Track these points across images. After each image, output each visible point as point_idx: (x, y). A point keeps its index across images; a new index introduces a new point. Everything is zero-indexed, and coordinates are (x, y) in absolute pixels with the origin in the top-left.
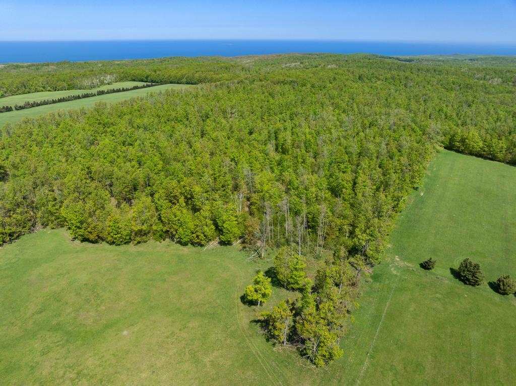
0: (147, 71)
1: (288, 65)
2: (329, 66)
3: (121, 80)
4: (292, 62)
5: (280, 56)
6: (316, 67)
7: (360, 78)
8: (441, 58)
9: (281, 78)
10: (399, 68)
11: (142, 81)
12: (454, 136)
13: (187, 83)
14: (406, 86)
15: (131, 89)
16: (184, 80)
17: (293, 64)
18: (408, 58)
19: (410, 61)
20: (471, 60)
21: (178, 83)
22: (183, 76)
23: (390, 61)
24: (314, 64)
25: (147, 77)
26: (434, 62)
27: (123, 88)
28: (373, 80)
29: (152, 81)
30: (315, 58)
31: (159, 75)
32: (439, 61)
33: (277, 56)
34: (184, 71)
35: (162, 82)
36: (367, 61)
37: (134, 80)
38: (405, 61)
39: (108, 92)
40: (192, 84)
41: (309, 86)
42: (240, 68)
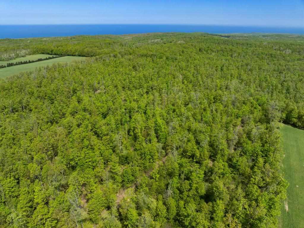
0: (52, 47)
1: (153, 41)
2: (179, 42)
3: (34, 53)
4: (156, 39)
5: (149, 34)
6: (171, 42)
7: (200, 50)
8: (245, 35)
9: (145, 52)
10: (225, 43)
11: (49, 54)
12: (291, 112)
13: (79, 56)
14: (231, 56)
15: (36, 61)
16: (77, 53)
17: (156, 40)
18: (226, 35)
19: (228, 37)
20: (263, 36)
21: (73, 56)
22: (76, 51)
23: (216, 37)
24: (170, 40)
25: (52, 51)
26: (243, 38)
27: (29, 61)
28: (209, 52)
29: (55, 54)
30: (171, 36)
31: (60, 49)
32: (245, 37)
33: (147, 34)
34: (77, 47)
35: (61, 55)
36: (203, 38)
37: (43, 53)
38: (226, 37)
39: (17, 64)
40: (83, 56)
41: (165, 58)
42: (119, 44)
